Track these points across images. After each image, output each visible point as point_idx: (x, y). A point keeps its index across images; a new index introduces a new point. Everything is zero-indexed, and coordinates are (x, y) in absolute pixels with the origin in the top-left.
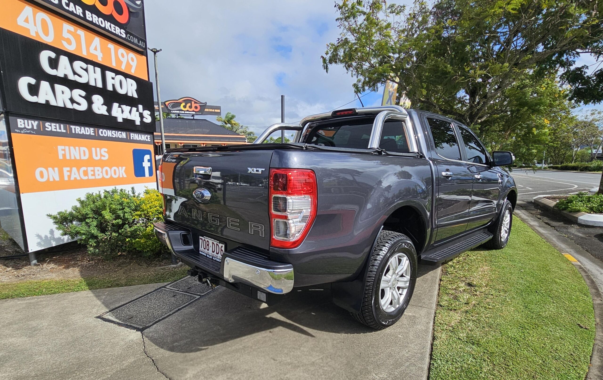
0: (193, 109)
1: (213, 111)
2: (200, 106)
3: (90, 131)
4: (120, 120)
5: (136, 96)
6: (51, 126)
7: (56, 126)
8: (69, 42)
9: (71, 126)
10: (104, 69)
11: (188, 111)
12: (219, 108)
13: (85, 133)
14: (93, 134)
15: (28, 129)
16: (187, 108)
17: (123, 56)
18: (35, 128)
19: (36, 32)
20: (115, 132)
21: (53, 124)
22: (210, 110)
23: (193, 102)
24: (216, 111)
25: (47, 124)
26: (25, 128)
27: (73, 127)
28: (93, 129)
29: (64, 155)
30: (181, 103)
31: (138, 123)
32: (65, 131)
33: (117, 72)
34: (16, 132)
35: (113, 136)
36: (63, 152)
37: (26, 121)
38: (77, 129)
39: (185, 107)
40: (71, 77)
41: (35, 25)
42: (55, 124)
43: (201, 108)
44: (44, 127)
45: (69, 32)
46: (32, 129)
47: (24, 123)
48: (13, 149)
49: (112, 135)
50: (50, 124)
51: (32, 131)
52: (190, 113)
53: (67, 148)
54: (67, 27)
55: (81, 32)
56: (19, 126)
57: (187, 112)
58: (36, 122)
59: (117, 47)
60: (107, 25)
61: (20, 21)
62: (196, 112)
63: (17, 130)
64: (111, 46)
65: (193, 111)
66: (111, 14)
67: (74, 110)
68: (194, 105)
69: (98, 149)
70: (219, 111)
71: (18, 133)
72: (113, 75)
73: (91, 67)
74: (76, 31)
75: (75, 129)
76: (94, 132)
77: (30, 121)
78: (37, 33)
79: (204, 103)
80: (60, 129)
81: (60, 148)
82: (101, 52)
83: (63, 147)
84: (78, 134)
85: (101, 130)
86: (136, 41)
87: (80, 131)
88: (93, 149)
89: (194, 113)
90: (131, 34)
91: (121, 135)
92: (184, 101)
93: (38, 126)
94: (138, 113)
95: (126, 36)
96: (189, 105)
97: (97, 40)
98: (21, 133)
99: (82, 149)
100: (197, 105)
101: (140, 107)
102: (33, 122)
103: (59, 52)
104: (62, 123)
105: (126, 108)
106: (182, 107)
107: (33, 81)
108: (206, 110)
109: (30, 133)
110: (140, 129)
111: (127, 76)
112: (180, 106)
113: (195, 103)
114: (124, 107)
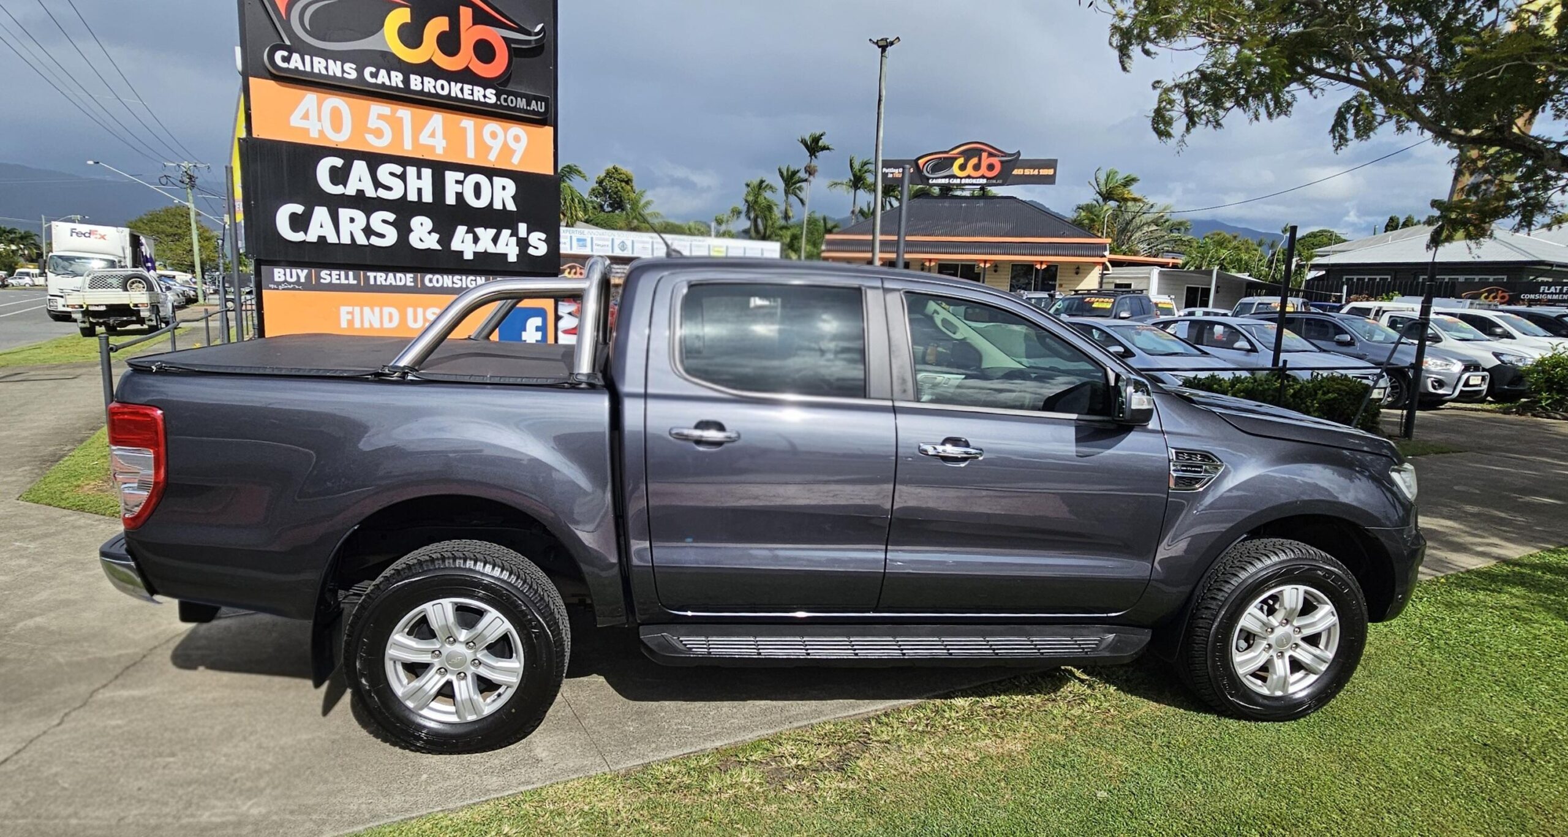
0: (983, 170)
1: (1036, 172)
2: (1002, 162)
3: (406, 279)
4: (468, 256)
5: (511, 206)
6: (330, 275)
7: (339, 275)
8: (379, 133)
9: (369, 274)
10: (439, 169)
11: (969, 177)
12: (1052, 164)
13: (394, 284)
14: (412, 284)
15: (290, 283)
16: (969, 170)
17: (494, 135)
18: (302, 280)
19: (319, 131)
20: (459, 277)
21: (335, 273)
22: (1027, 172)
23: (984, 155)
24: (1044, 172)
25: (324, 273)
26: (286, 281)
27: (371, 275)
28: (412, 275)
29: (351, 322)
30: (955, 159)
31: (512, 258)
32: (355, 282)
33: (468, 170)
34: (270, 289)
35: (455, 286)
36: (350, 317)
37: (288, 271)
38: (380, 278)
39: (963, 167)
40: (370, 192)
41: (320, 120)
42: (338, 272)
43: (1002, 166)
44: (319, 277)
45: (380, 117)
46: (298, 282)
47: (285, 275)
48: (263, 314)
49: (453, 283)
50: (328, 272)
51: (298, 286)
52: (974, 181)
53: (357, 310)
54: (379, 109)
55: (405, 113)
56: (277, 279)
57: (968, 181)
58: (306, 271)
59: (480, 121)
60: (455, 89)
61: (296, 120)
62: (988, 179)
63: (272, 286)
64: (468, 123)
65: (983, 177)
66: (467, 67)
67: (372, 247)
68: (986, 161)
69: (420, 311)
70: (1051, 172)
71: (274, 289)
72: (460, 176)
73: (411, 171)
74: (394, 112)
75: (375, 278)
76: (415, 280)
77: (294, 271)
78: (321, 132)
79: (1010, 155)
80: (347, 278)
81: (344, 310)
82: (445, 137)
83: (350, 309)
84: (381, 285)
85: (429, 276)
86: (522, 103)
87: (386, 280)
88: (410, 311)
89: (984, 181)
90: (509, 93)
91: (474, 283)
92: (962, 153)
93: (308, 277)
94: (514, 239)
95: (498, 99)
96: (975, 161)
97: (437, 119)
98: (278, 289)
99: (387, 310)
100: (995, 161)
101: (522, 228)
102: (299, 271)
103: (350, 156)
104: (351, 269)
105: (486, 234)
106: (955, 169)
107: (299, 209)
108: (1016, 172)
109: (294, 289)
110: (518, 269)
111: (491, 173)
112: (952, 165)
113: (991, 155)
114: (480, 231)
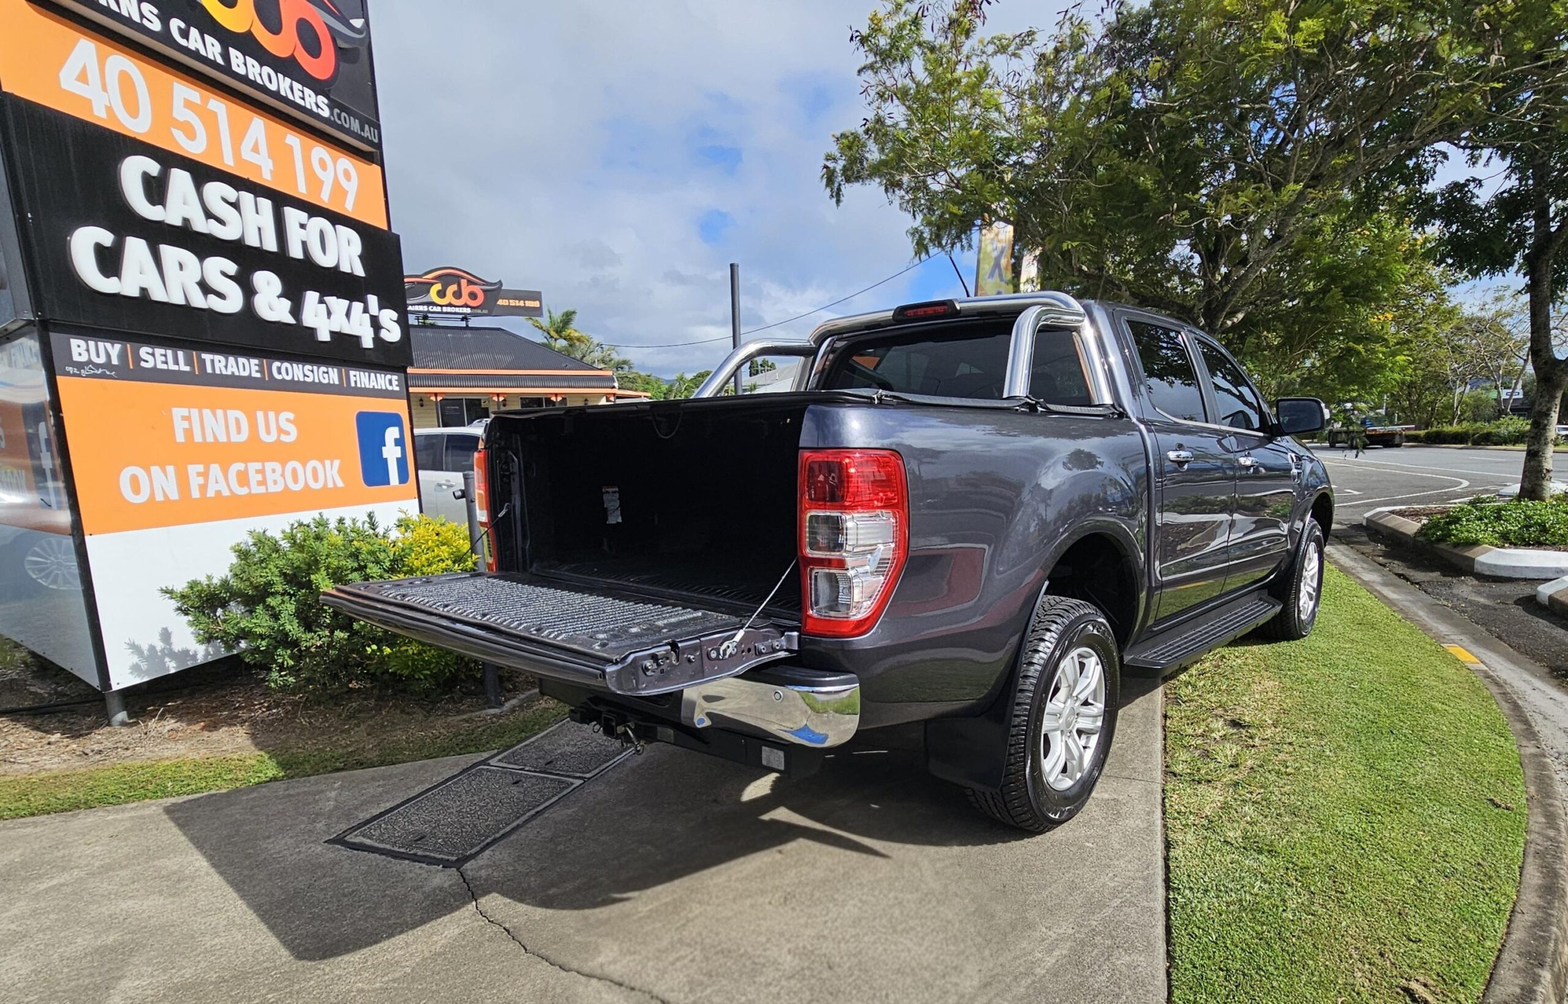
0: (465, 298)
1: (522, 303)
2: (484, 291)
3: (248, 367)
4: (324, 336)
5: (360, 272)
6: (153, 355)
7: (165, 356)
8: (190, 133)
9: (204, 356)
10: (280, 200)
11: (450, 305)
12: (536, 296)
13: (237, 374)
14: (258, 375)
15: (97, 366)
16: (449, 298)
17: (323, 164)
18: (115, 361)
19: (106, 107)
20: (310, 367)
21: (159, 351)
22: (513, 303)
23: (464, 282)
24: (529, 304)
25: (144, 351)
26: (90, 362)
27: (207, 357)
28: (256, 361)
29: (189, 432)
30: (432, 284)
31: (368, 343)
32: (187, 369)
33: (314, 210)
34: (68, 374)
35: (307, 379)
36: (186, 425)
37: (92, 344)
38: (217, 363)
39: (442, 294)
40: (201, 225)
41: (104, 88)
42: (162, 351)
43: (485, 296)
44: (138, 359)
45: (188, 104)
46: (108, 365)
47: (88, 350)
48: (62, 418)
49: (305, 375)
50: (150, 350)
51: (108, 372)
52: (457, 310)
53: (195, 412)
54: (184, 92)
55: (219, 106)
56: (76, 358)
57: (449, 309)
58: (118, 347)
59: (309, 141)
60: (283, 84)
61: (68, 79)
62: (472, 308)
63: (70, 369)
64: (294, 140)
65: (466, 306)
66: (293, 55)
67: (210, 312)
68: (466, 289)
69: (271, 414)
70: (536, 304)
71: (74, 375)
72: (302, 216)
73: (247, 198)
74: (205, 101)
75: (213, 361)
76: (261, 371)
77: (101, 344)
78: (109, 110)
79: (495, 284)
80: (176, 362)
81: (178, 413)
82: (271, 156)
83: (184, 412)
84: (221, 375)
85: (276, 364)
86: (355, 126)
87: (226, 367)
88: (260, 415)
89: (468, 310)
90: (343, 109)
91: (326, 375)
92: (438, 278)
93: (123, 355)
94: (367, 316)
95: (332, 114)
96: (453, 288)
97: (259, 126)
98: (80, 376)
99: (233, 414)
100: (476, 289)
101: (373, 300)
102: (108, 345)
103: (169, 159)
104: (181, 347)
105: (338, 304)
106: (433, 295)
107: (106, 238)
108: (500, 302)
109: (103, 376)
110: (374, 360)
111: (336, 219)
112: (428, 292)
113: (470, 282)
114: (331, 300)
